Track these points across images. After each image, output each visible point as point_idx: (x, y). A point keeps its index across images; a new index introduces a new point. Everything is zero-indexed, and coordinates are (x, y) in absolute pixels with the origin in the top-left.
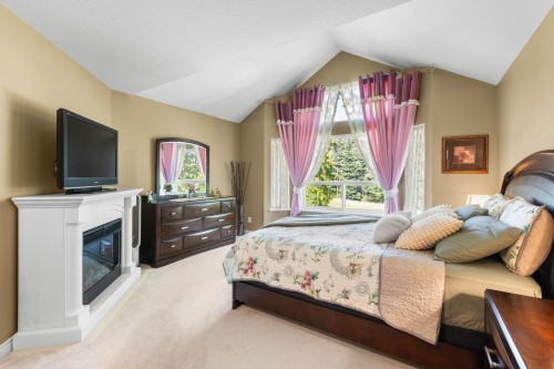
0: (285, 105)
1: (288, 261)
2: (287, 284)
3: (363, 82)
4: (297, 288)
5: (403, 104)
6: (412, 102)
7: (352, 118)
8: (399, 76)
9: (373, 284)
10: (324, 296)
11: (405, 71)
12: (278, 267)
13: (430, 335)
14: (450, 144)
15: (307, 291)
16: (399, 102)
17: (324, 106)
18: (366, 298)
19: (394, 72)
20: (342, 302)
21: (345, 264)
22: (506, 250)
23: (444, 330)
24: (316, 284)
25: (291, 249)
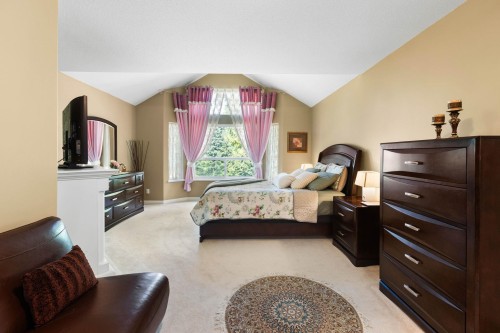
0: (181, 96)
1: (245, 202)
2: (244, 215)
3: (242, 90)
4: (251, 216)
5: (267, 110)
6: (272, 109)
7: (234, 113)
8: (263, 92)
9: (291, 205)
10: (267, 217)
11: (267, 89)
12: (238, 207)
13: (315, 220)
14: (291, 136)
15: (257, 217)
16: (264, 108)
17: (213, 102)
18: (288, 212)
19: (261, 88)
20: (276, 217)
21: (277, 198)
22: (333, 184)
23: (319, 217)
24: (262, 211)
25: (246, 196)
